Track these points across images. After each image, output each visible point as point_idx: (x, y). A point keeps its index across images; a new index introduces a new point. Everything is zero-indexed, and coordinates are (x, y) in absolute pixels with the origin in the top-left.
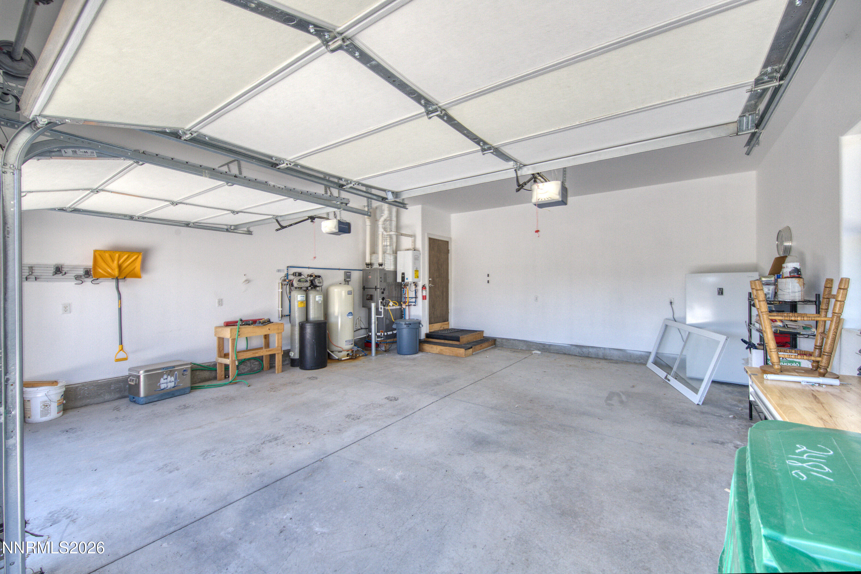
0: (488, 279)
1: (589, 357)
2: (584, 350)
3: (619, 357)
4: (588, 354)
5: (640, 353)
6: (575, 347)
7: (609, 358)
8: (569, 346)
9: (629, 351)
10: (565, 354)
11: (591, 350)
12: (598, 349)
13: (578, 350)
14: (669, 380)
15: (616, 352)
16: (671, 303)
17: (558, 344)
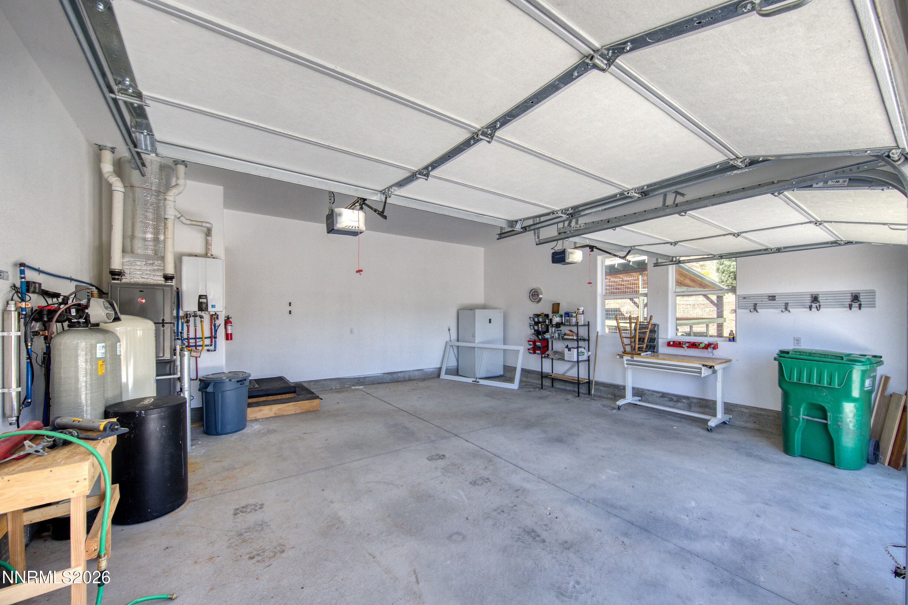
0: (290, 308)
1: (398, 381)
2: (395, 376)
3: (419, 376)
4: (398, 379)
5: (431, 370)
6: (387, 375)
7: (413, 378)
8: (382, 375)
9: (425, 370)
10: (379, 383)
11: (399, 375)
12: (405, 373)
13: (390, 377)
14: (478, 382)
15: (417, 373)
16: (449, 330)
17: (373, 375)
